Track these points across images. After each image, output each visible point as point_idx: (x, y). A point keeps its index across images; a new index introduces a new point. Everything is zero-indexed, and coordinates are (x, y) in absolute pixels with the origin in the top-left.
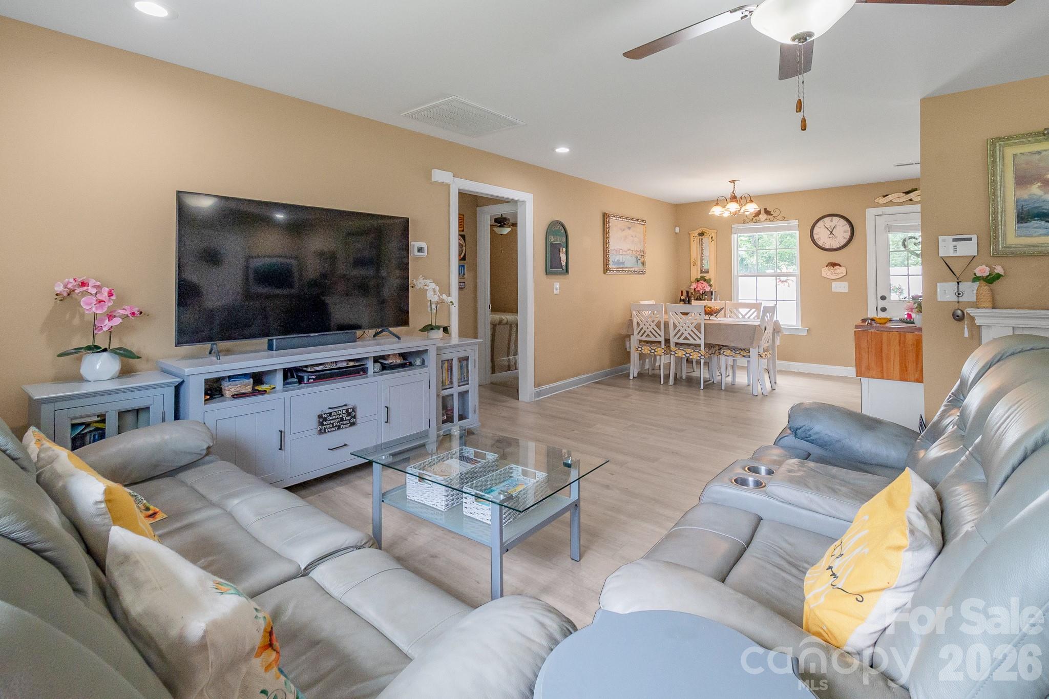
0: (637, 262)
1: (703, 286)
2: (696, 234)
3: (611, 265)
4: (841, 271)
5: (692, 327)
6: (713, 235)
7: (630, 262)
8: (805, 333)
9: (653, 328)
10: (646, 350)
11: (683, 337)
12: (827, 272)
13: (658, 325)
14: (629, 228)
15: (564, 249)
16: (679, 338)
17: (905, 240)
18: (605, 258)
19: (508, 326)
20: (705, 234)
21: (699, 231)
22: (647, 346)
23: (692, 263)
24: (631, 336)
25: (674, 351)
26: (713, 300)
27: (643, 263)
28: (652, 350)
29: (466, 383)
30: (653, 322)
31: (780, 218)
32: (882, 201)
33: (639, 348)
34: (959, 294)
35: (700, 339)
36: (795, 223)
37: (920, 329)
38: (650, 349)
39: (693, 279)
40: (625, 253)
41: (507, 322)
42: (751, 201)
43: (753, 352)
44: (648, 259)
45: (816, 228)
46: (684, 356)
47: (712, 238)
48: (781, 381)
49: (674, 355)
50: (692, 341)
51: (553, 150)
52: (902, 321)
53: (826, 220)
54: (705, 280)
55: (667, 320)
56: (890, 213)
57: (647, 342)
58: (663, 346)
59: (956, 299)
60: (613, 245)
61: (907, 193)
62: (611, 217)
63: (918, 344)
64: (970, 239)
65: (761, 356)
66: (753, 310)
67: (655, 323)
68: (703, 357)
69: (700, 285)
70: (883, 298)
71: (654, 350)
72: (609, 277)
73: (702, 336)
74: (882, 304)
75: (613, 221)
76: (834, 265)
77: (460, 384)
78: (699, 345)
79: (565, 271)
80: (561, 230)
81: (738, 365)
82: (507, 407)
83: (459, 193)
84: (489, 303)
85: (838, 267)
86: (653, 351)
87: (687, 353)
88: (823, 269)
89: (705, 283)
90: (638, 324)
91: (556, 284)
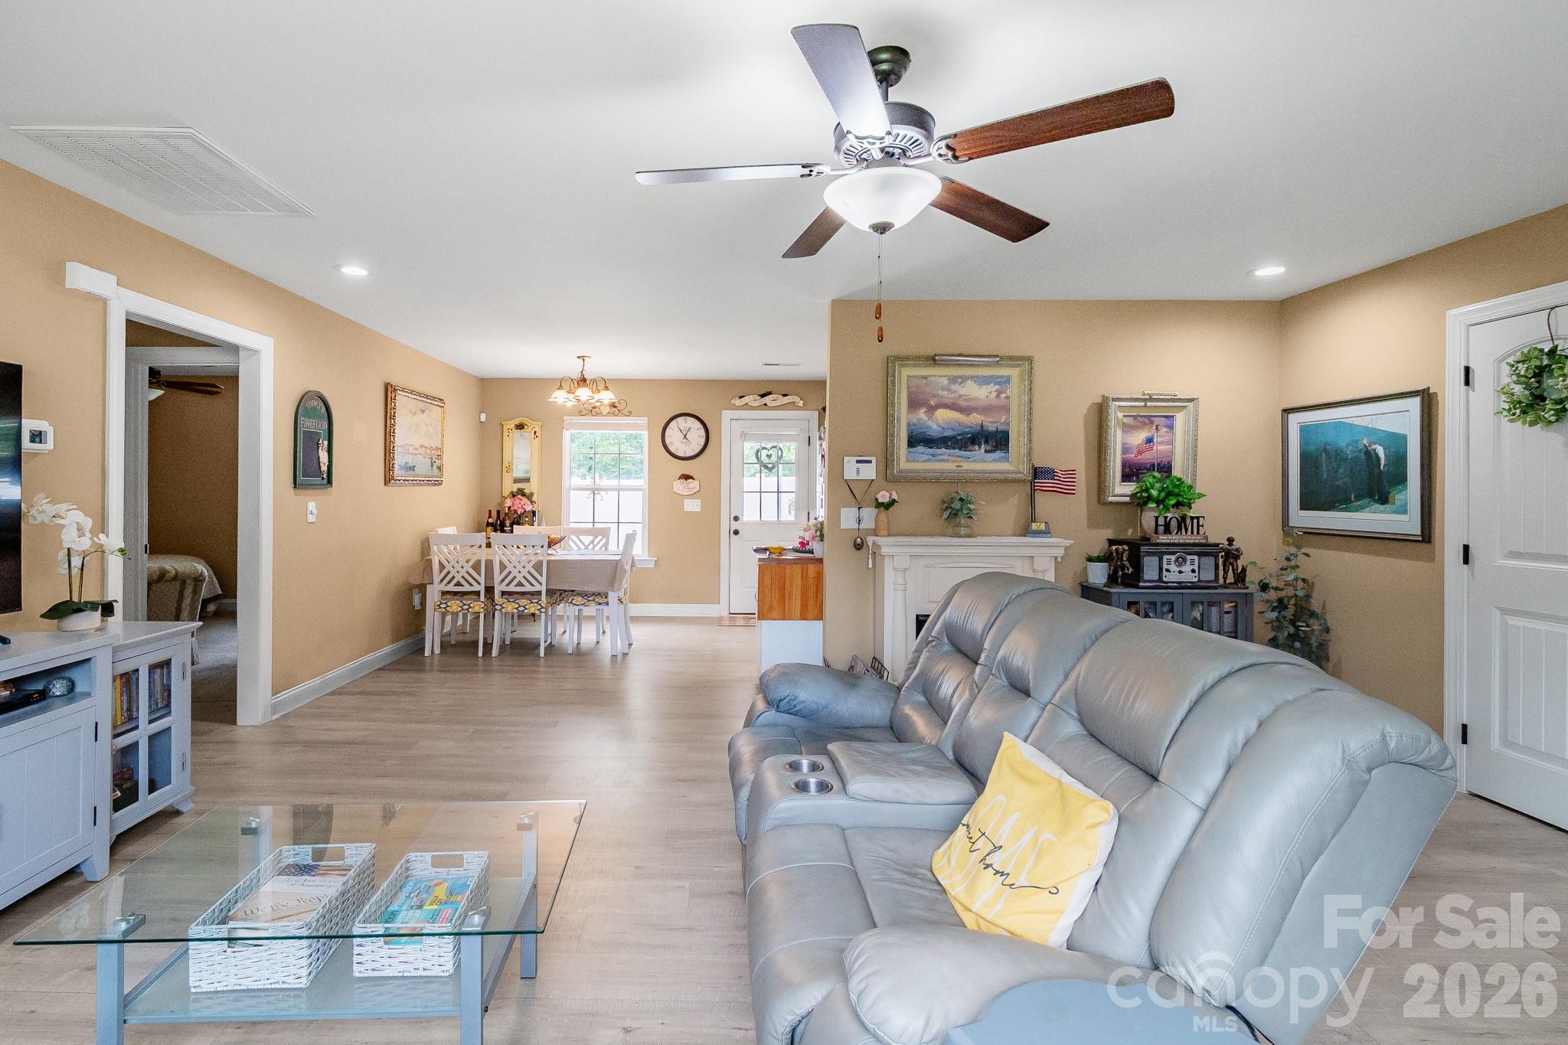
0: (432, 466)
1: (522, 503)
2: (512, 426)
3: (397, 472)
4: (693, 485)
5: (529, 567)
6: (536, 429)
7: (423, 467)
8: (652, 565)
9: (467, 572)
10: (454, 605)
11: (515, 582)
12: (679, 487)
13: (476, 567)
14: (423, 411)
15: (326, 443)
16: (508, 585)
17: (758, 451)
18: (388, 459)
19: (178, 584)
20: (526, 427)
21: (517, 421)
22: (457, 600)
23: (505, 469)
24: (428, 586)
25: (501, 605)
26: (536, 523)
27: (440, 468)
28: (464, 605)
29: (162, 712)
30: (467, 562)
31: (626, 412)
32: (738, 402)
33: (441, 603)
34: (860, 521)
35: (541, 584)
36: (643, 421)
37: (820, 561)
38: (461, 604)
39: (506, 493)
40: (416, 452)
41: (177, 573)
42: (606, 388)
43: (612, 597)
44: (446, 461)
45: (668, 429)
46: (516, 611)
47: (535, 432)
48: (638, 632)
49: (500, 610)
50: (528, 588)
51: (337, 267)
52: (795, 550)
53: (680, 419)
54: (524, 495)
55: (490, 558)
56: (747, 417)
57: (455, 593)
58: (482, 598)
59: (856, 526)
60: (400, 439)
61: (763, 396)
62: (399, 392)
63: (819, 577)
64: (870, 462)
65: (622, 602)
66: (600, 537)
67: (471, 563)
68: (543, 610)
69: (517, 501)
70: (736, 519)
71: (468, 605)
72: (393, 490)
73: (543, 580)
74: (735, 525)
75: (402, 401)
76: (687, 477)
77: (153, 717)
78: (539, 593)
79: (325, 481)
80: (321, 409)
81: (584, 614)
82: (217, 742)
83: (128, 321)
84: (146, 542)
85: (691, 480)
86: (466, 607)
87: (520, 606)
88: (674, 483)
89: (525, 500)
90: (442, 567)
91: (312, 504)
